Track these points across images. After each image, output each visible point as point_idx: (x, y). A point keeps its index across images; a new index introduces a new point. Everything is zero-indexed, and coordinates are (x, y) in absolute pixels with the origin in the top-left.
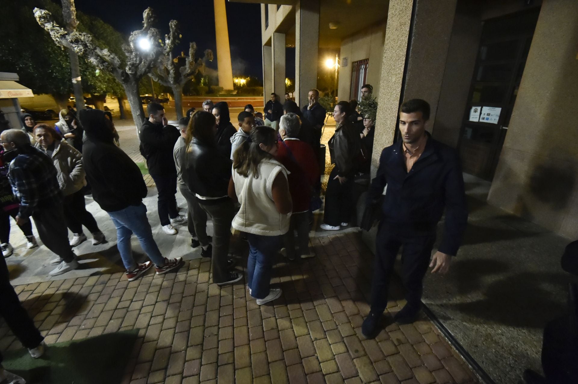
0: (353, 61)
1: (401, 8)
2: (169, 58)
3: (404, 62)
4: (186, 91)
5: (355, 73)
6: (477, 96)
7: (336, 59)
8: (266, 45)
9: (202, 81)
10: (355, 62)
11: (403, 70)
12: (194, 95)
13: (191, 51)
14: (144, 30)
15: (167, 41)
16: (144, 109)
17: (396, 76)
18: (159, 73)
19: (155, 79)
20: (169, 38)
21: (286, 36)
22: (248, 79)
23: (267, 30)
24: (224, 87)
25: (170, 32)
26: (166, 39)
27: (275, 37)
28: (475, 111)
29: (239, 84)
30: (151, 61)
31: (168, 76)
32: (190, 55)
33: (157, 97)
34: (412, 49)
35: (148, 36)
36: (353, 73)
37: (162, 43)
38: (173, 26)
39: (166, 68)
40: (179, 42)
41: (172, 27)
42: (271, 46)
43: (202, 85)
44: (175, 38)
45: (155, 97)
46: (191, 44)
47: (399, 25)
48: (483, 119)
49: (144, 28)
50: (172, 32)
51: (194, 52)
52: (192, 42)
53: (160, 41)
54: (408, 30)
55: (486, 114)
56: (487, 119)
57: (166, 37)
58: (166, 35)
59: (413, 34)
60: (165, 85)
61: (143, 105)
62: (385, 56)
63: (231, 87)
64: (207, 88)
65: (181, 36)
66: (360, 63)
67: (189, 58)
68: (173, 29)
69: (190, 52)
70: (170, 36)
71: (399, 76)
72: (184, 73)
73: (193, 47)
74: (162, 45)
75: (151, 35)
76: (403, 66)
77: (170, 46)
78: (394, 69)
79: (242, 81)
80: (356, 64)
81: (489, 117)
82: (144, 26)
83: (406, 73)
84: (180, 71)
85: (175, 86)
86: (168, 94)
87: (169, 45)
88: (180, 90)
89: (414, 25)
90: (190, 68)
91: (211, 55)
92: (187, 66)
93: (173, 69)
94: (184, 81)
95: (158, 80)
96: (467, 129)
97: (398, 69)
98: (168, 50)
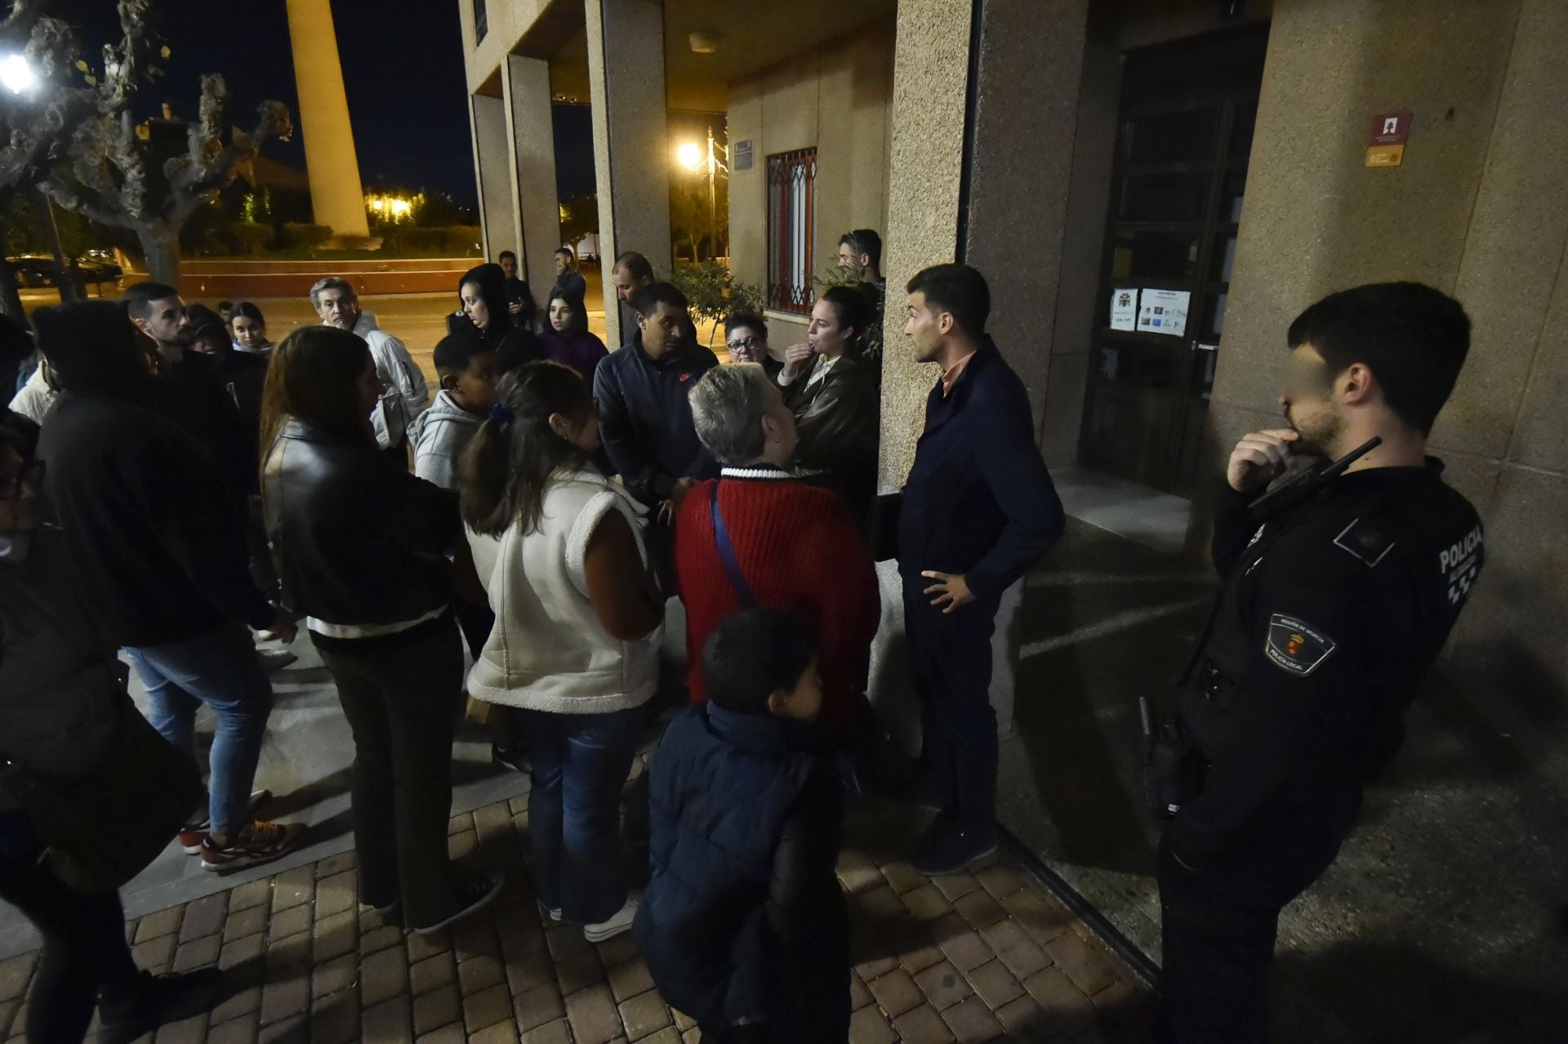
0: (768, 153)
1: (937, 7)
2: (119, 127)
3: (958, 170)
4: (191, 241)
5: (779, 187)
6: (1123, 259)
7: (707, 142)
8: (482, 91)
9: (248, 206)
10: (776, 156)
11: (957, 194)
12: (220, 254)
13: (206, 106)
14: (13, 24)
15: (112, 69)
16: (23, 304)
17: (937, 210)
18: (79, 178)
19: (68, 201)
20: (120, 59)
21: (550, 68)
22: (418, 201)
23: (481, 45)
24: (334, 227)
25: (123, 35)
26: (107, 62)
27: (512, 68)
28: (1124, 302)
29: (387, 215)
30: (48, 138)
31: (120, 190)
32: (204, 118)
33: (74, 264)
34: (979, 132)
35: (31, 46)
36: (772, 188)
37: (91, 74)
38: (134, 16)
39: (107, 160)
40: (161, 74)
41: (127, 16)
42: (501, 98)
43: (251, 219)
44: (144, 58)
45: (66, 261)
46: (205, 82)
47: (934, 58)
48: (1147, 322)
49: (12, 17)
50: (129, 37)
51: (220, 108)
52: (208, 73)
53: (82, 65)
54: (964, 74)
55: (1152, 310)
56: (1157, 323)
57: (107, 51)
58: (107, 46)
59: (979, 89)
60: (107, 221)
61: (20, 291)
62: (897, 149)
63: (361, 228)
64: (269, 230)
65: (166, 52)
66: (790, 159)
67: (198, 130)
68: (133, 26)
69: (202, 108)
70: (124, 49)
71: (947, 210)
72: (183, 182)
73: (212, 89)
74: (91, 80)
75: (42, 42)
76: (957, 181)
77: (124, 86)
78: (930, 191)
79: (398, 207)
80: (779, 161)
81: (1162, 317)
82: (11, 10)
83: (968, 204)
84: (166, 175)
85: (150, 226)
86: (117, 252)
87: (122, 81)
88: (170, 238)
89: (981, 61)
90: (205, 161)
91: (282, 120)
92: (194, 155)
93: (138, 167)
94: (183, 210)
95: (80, 204)
96: (1106, 351)
97: (940, 190)
98: (117, 98)
